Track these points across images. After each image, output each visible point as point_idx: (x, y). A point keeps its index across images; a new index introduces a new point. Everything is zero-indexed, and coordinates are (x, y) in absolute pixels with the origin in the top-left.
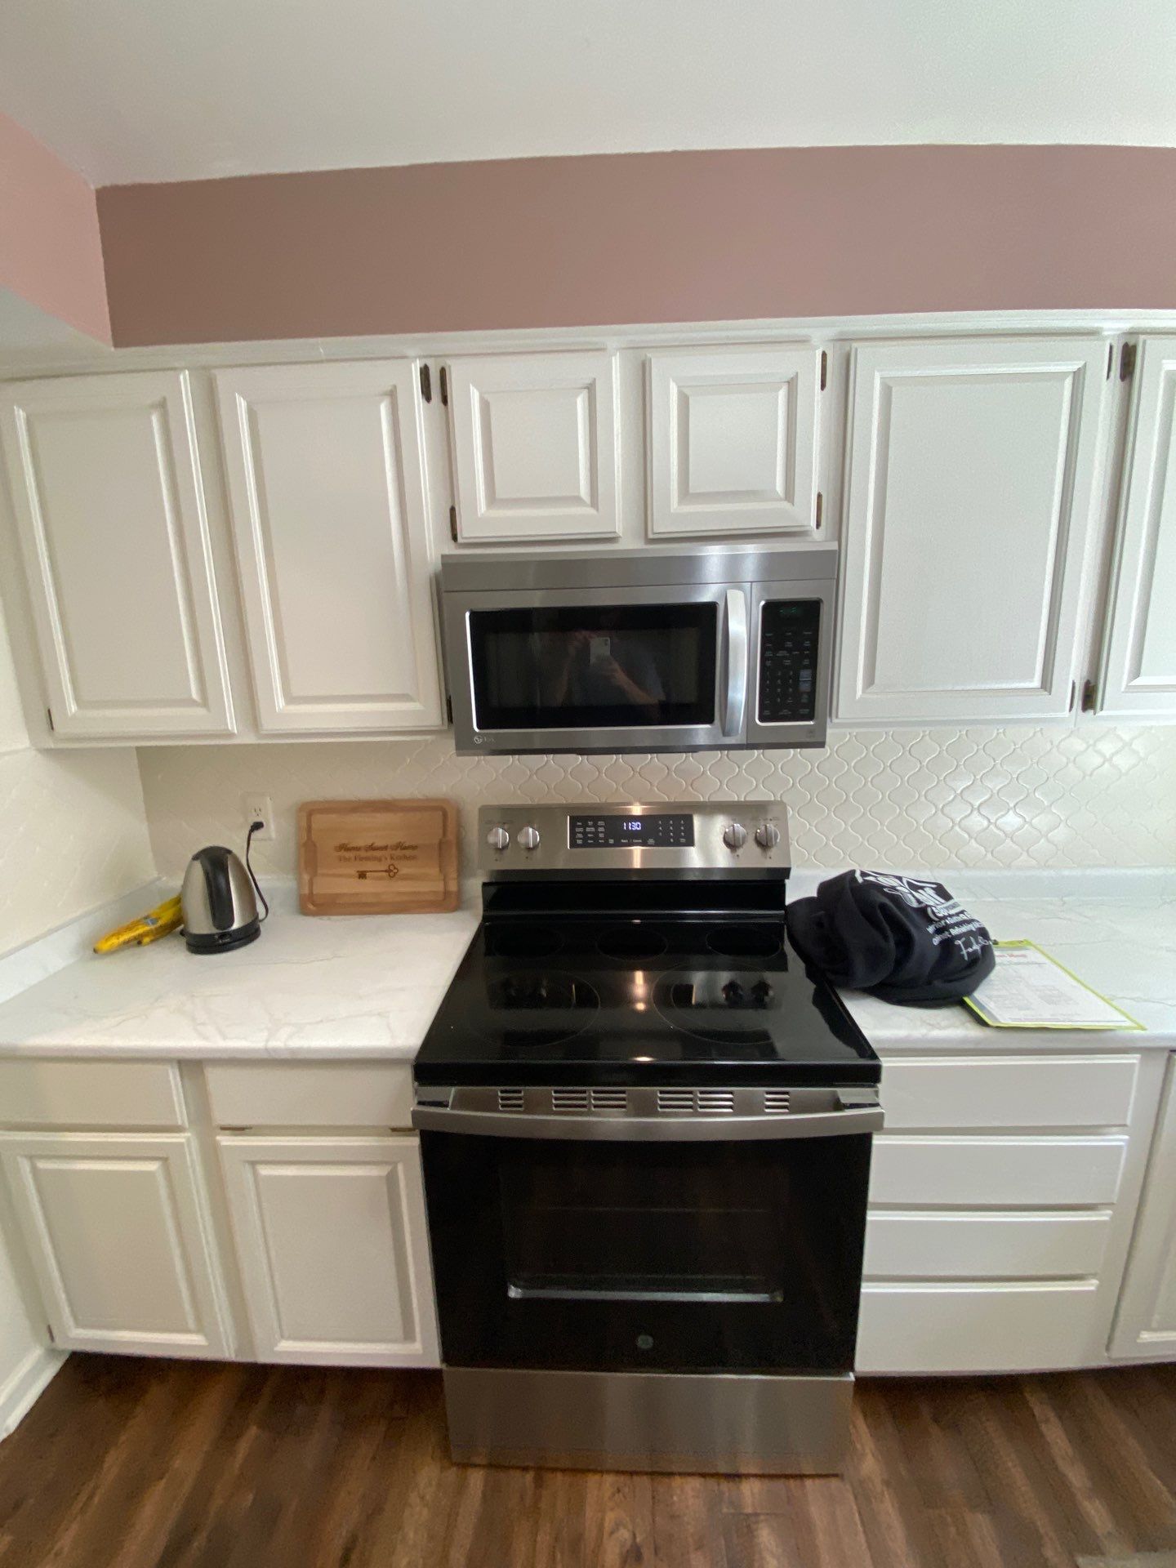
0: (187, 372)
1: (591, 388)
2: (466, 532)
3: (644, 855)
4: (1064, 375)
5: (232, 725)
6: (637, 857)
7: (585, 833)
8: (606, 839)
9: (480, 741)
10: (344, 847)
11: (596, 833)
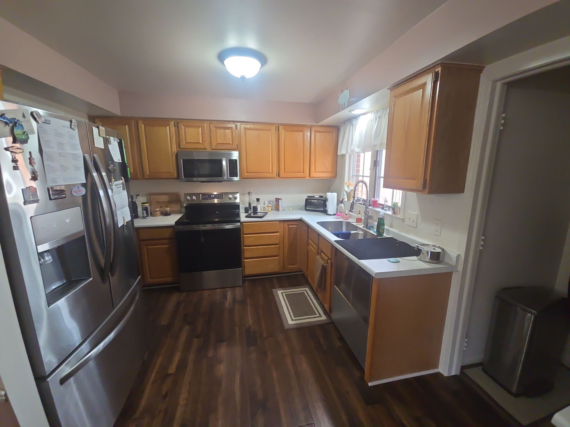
0: (133, 120)
1: (201, 127)
2: (182, 147)
3: (217, 201)
4: (270, 130)
5: (139, 177)
6: (216, 201)
7: (204, 197)
8: (208, 198)
9: (184, 179)
10: (157, 202)
11: (206, 197)
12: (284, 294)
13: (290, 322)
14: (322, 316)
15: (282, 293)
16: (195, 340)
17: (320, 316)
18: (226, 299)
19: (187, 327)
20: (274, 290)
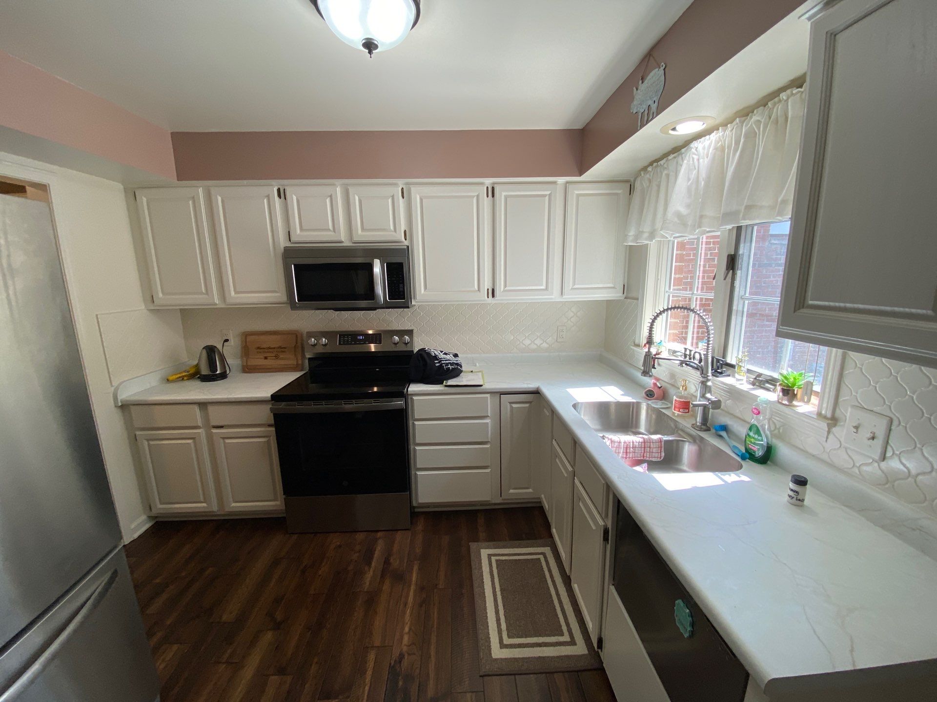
0: (201, 188)
1: (331, 196)
2: (293, 239)
3: (375, 347)
4: (474, 196)
5: (217, 301)
7: (344, 340)
8: (352, 342)
9: (298, 306)
10: (259, 348)
11: (348, 340)
12: (493, 559)
13: (497, 652)
14: (577, 642)
15: (490, 556)
16: (274, 679)
17: (573, 642)
18: (369, 564)
19: (269, 637)
20: (473, 546)
